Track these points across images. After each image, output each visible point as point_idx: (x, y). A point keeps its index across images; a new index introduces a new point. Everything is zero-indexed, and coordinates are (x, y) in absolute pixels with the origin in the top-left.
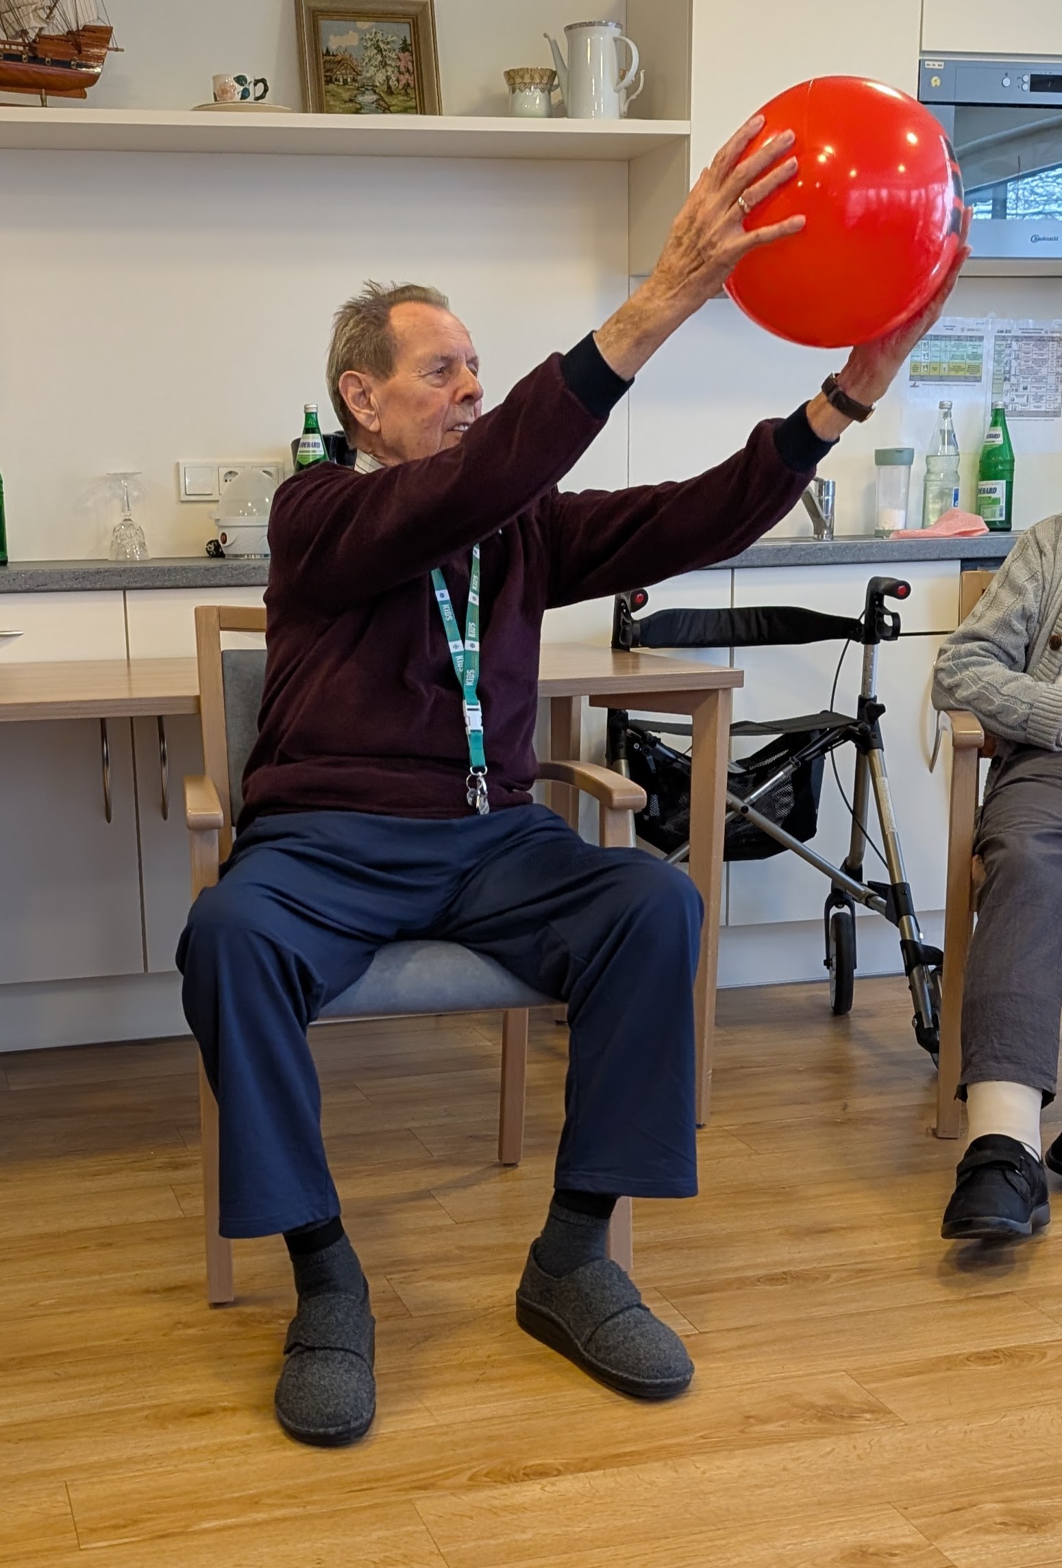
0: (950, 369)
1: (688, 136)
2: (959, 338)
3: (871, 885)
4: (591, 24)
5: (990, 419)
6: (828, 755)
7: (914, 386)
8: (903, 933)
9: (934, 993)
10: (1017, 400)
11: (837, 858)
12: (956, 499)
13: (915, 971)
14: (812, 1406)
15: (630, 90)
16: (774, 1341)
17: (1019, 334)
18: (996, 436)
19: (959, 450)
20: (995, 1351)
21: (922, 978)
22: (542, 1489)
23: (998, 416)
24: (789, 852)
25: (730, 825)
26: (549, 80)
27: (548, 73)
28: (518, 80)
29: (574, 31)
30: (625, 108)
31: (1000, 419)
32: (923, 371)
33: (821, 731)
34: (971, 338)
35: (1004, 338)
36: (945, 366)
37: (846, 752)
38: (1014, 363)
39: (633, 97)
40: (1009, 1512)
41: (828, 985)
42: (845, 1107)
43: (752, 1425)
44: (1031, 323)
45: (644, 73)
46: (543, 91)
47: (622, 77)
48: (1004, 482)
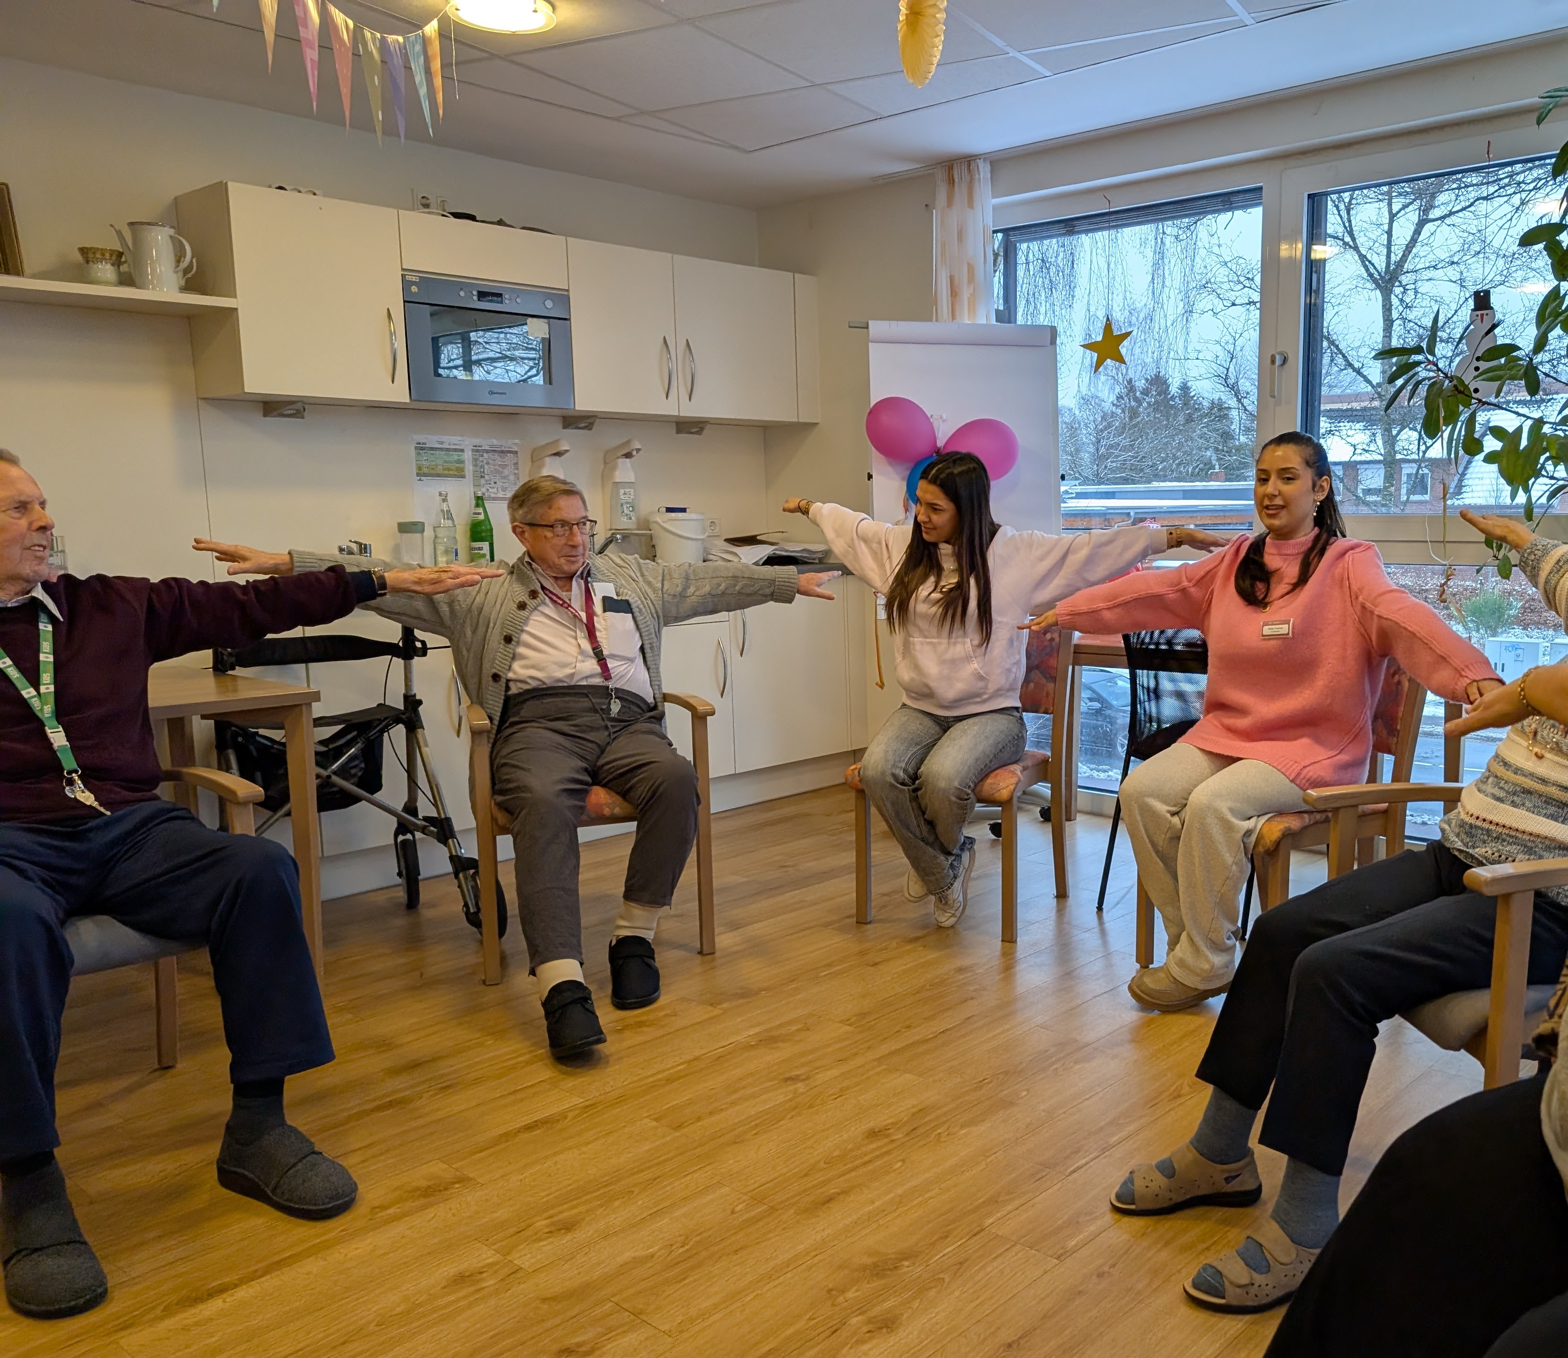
0: (444, 470)
1: (236, 309)
2: (448, 450)
3: (426, 819)
4: (149, 224)
5: (474, 502)
6: (386, 734)
7: (420, 480)
8: (450, 852)
9: (475, 888)
10: (490, 490)
11: (398, 805)
12: (456, 555)
13: (461, 875)
14: (418, 1189)
15: (186, 271)
16: (387, 1151)
17: (488, 448)
18: (479, 514)
19: (456, 523)
20: (536, 1121)
21: (466, 878)
22: (224, 1301)
23: (479, 501)
24: (363, 802)
25: (320, 787)
26: (117, 258)
27: (117, 253)
28: (91, 255)
29: (136, 226)
30: (183, 283)
31: (480, 502)
32: (425, 470)
33: (379, 720)
34: (455, 450)
35: (477, 451)
36: (440, 467)
37: (399, 732)
38: (486, 466)
39: (189, 275)
40: (553, 1224)
41: (401, 888)
42: (422, 975)
43: (376, 1213)
44: (495, 442)
45: (197, 261)
46: (113, 265)
47: (178, 262)
48: (487, 543)
